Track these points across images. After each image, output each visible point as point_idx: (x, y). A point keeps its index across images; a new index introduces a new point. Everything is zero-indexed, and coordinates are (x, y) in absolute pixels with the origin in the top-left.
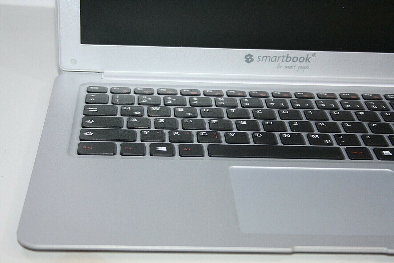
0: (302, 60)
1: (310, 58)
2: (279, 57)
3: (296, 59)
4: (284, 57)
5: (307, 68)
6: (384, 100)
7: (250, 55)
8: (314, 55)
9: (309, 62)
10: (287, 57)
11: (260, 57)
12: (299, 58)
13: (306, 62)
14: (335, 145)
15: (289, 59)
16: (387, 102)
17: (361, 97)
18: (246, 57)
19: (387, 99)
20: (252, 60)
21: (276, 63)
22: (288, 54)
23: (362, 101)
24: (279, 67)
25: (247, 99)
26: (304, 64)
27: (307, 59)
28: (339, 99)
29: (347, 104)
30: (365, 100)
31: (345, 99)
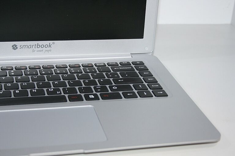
0: (46, 46)
1: (51, 45)
2: (33, 46)
3: (43, 46)
4: (35, 45)
5: (50, 51)
6: (94, 66)
7: (15, 45)
8: (53, 43)
9: (51, 47)
10: (38, 45)
11: (21, 46)
12: (44, 46)
13: (49, 47)
14: (63, 94)
15: (39, 46)
16: (96, 68)
17: (81, 66)
18: (13, 46)
19: (96, 66)
20: (17, 48)
21: (31, 49)
22: (38, 44)
23: (82, 68)
24: (34, 51)
25: (13, 71)
26: (48, 49)
27: (49, 46)
28: (69, 68)
29: (73, 70)
30: (83, 68)
31: (72, 67)
